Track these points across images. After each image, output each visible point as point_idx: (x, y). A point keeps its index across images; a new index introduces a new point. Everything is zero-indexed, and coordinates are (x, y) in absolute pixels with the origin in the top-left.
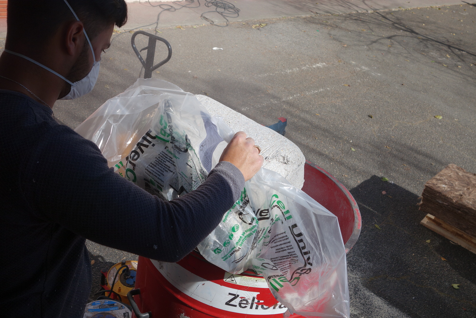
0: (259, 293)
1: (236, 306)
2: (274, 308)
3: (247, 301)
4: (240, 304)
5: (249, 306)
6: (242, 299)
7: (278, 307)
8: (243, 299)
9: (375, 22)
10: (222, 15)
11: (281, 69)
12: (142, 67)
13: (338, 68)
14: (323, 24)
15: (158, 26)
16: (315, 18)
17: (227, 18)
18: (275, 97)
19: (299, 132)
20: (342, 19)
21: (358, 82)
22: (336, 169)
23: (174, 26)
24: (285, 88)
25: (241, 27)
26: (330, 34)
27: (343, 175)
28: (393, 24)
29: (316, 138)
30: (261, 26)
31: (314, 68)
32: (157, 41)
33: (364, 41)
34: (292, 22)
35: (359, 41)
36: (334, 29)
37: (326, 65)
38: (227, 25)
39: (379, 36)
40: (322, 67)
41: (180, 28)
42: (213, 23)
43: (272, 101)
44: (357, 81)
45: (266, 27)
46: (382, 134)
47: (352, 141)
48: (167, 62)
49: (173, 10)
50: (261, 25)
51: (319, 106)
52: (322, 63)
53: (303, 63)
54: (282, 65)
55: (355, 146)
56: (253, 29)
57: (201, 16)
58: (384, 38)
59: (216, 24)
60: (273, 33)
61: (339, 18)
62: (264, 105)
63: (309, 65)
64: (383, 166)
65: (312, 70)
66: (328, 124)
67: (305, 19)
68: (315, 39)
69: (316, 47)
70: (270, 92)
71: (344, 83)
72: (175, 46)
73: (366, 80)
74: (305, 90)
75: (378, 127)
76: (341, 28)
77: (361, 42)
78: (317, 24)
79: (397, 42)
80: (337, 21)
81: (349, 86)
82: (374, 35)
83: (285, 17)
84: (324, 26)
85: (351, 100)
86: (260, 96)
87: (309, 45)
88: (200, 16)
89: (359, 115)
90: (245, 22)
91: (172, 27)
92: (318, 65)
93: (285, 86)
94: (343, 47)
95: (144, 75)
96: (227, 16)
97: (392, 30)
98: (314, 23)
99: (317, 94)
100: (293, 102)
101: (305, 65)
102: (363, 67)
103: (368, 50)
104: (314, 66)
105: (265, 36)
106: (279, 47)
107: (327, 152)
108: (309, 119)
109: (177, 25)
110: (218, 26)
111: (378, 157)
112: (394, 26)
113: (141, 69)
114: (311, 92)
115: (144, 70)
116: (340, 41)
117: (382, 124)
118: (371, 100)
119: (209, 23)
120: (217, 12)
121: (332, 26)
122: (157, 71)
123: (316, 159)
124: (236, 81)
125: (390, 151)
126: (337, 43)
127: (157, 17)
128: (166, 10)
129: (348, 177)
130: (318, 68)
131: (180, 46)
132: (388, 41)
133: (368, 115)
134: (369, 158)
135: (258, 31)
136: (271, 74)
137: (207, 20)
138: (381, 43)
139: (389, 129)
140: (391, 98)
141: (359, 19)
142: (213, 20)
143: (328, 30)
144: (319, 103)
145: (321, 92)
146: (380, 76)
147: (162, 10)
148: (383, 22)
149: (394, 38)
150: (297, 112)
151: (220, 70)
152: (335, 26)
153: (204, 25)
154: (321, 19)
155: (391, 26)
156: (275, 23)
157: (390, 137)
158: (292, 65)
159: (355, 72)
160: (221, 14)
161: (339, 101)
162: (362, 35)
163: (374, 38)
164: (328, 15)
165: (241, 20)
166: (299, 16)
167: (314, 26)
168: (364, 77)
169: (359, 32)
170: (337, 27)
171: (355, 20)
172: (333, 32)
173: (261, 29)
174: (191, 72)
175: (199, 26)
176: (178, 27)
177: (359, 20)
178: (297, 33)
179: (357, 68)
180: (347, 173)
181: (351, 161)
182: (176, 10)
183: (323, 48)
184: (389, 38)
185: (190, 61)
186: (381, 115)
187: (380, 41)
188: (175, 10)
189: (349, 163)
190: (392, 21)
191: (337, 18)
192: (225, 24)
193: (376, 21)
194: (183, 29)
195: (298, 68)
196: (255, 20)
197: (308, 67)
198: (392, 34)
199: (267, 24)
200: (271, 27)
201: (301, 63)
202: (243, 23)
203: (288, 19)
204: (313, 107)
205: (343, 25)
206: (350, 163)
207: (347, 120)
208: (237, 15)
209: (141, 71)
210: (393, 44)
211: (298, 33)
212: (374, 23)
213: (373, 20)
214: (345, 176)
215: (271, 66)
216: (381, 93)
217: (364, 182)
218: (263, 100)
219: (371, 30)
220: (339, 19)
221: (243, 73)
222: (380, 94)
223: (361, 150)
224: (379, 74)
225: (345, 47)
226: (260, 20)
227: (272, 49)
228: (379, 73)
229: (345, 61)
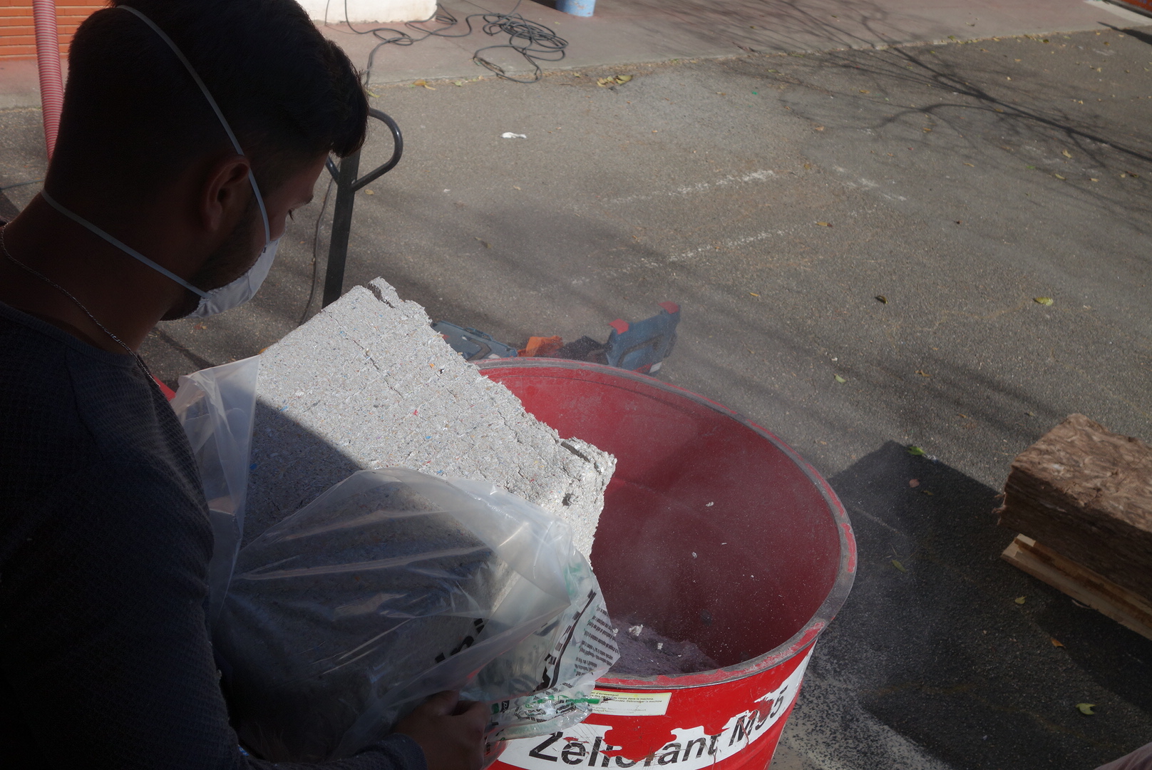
0: (610, 728)
1: (554, 759)
2: (647, 764)
3: (582, 748)
4: (565, 755)
5: (587, 759)
6: (569, 742)
7: (655, 760)
8: (571, 742)
9: (892, 72)
10: (524, 54)
11: (666, 186)
12: (331, 180)
13: (804, 184)
14: (767, 77)
15: (370, 82)
16: (748, 63)
17: (537, 62)
18: (652, 253)
19: (711, 337)
20: (812, 64)
21: (851, 217)
22: (800, 425)
23: (408, 80)
24: (676, 230)
25: (570, 83)
26: (784, 101)
27: (815, 442)
28: (935, 77)
29: (750, 352)
30: (619, 82)
31: (745, 182)
33: (865, 119)
34: (693, 73)
35: (854, 117)
36: (794, 90)
37: (774, 175)
38: (537, 79)
39: (902, 107)
40: (765, 180)
41: (424, 86)
42: (502, 74)
43: (646, 261)
44: (849, 214)
45: (630, 84)
46: (910, 341)
47: (836, 359)
48: (393, 169)
49: (405, 41)
50: (617, 80)
51: (759, 274)
52: (764, 170)
53: (720, 172)
54: (669, 175)
55: (843, 370)
56: (600, 87)
57: (474, 58)
58: (912, 110)
59: (510, 76)
60: (647, 98)
61: (806, 63)
62: (625, 271)
63: (734, 176)
64: (911, 418)
65: (740, 187)
66: (780, 317)
67: (723, 63)
68: (748, 112)
69: (751, 133)
70: (641, 239)
71: (817, 218)
72: (412, 129)
73: (870, 212)
74: (723, 236)
75: (900, 325)
76: (810, 87)
77: (859, 119)
78: (753, 76)
79: (944, 120)
80: (802, 68)
81: (830, 225)
82: (890, 104)
83: (676, 60)
84: (769, 80)
85: (834, 260)
86: (615, 249)
87: (733, 128)
88: (472, 56)
89: (854, 296)
90: (580, 71)
91: (405, 83)
92: (755, 175)
93: (675, 227)
94: (816, 131)
95: (335, 198)
96: (537, 56)
97: (934, 92)
98: (745, 74)
99: (752, 244)
100: (696, 266)
101: (724, 176)
102: (863, 180)
103: (875, 140)
104: (746, 179)
105: (627, 104)
106: (663, 131)
107: (777, 386)
108: (734, 306)
109: (416, 78)
110: (515, 81)
111: (900, 397)
112: (937, 81)
113: (327, 185)
114: (739, 240)
115: (335, 186)
116: (808, 118)
117: (910, 316)
118: (884, 261)
119: (492, 73)
120: (513, 47)
121: (788, 82)
122: (368, 190)
123: (750, 401)
124: (558, 213)
125: (929, 384)
126: (801, 123)
127: (368, 59)
128: (389, 42)
129: (828, 444)
130: (756, 182)
131: (422, 130)
132: (923, 119)
133: (876, 296)
134: (878, 399)
135: (612, 93)
136: (643, 198)
137: (489, 67)
138: (905, 122)
139: (926, 329)
140: (931, 256)
141: (855, 66)
142: (504, 66)
143: (779, 91)
144: (759, 267)
145: (762, 239)
146: (905, 201)
147: (379, 42)
148: (912, 72)
149: (937, 110)
150: (705, 290)
151: (520, 187)
152: (796, 82)
153: (480, 78)
154: (763, 65)
155: (931, 81)
156: (651, 73)
157: (929, 349)
158: (693, 176)
159: (844, 193)
160: (523, 51)
161: (806, 262)
162: (861, 102)
163: (889, 111)
164: (780, 56)
165: (570, 67)
166: (711, 57)
167: (746, 80)
168: (866, 204)
169: (855, 97)
170: (801, 83)
171: (845, 66)
172: (791, 97)
173: (618, 88)
174: (448, 192)
175: (469, 82)
176: (417, 83)
177: (854, 68)
178: (704, 98)
179: (848, 183)
180: (825, 436)
181: (835, 406)
182: (415, 43)
183: (768, 134)
184: (927, 110)
185: (448, 166)
186: (906, 297)
187: (903, 118)
188: (412, 41)
189: (830, 411)
190: (933, 71)
191: (802, 62)
192: (532, 76)
193: (894, 70)
194: (430, 88)
195: (708, 182)
196: (605, 67)
197: (732, 181)
198: (933, 100)
199: (632, 76)
200: (642, 84)
201: (714, 171)
202: (576, 75)
203: (683, 63)
204: (743, 276)
205: (815, 80)
206: (834, 411)
207: (826, 308)
208: (560, 54)
209: (328, 190)
210: (936, 125)
211: (708, 98)
212: (890, 76)
213: (887, 68)
214: (822, 442)
215: (643, 179)
216: (906, 242)
217: (864, 457)
218: (623, 260)
219: (882, 90)
220: (805, 65)
221: (575, 195)
222: (904, 246)
223: (859, 380)
224: (902, 198)
225: (822, 133)
226: (617, 68)
227: (644, 136)
228: (901, 195)
229: (820, 167)
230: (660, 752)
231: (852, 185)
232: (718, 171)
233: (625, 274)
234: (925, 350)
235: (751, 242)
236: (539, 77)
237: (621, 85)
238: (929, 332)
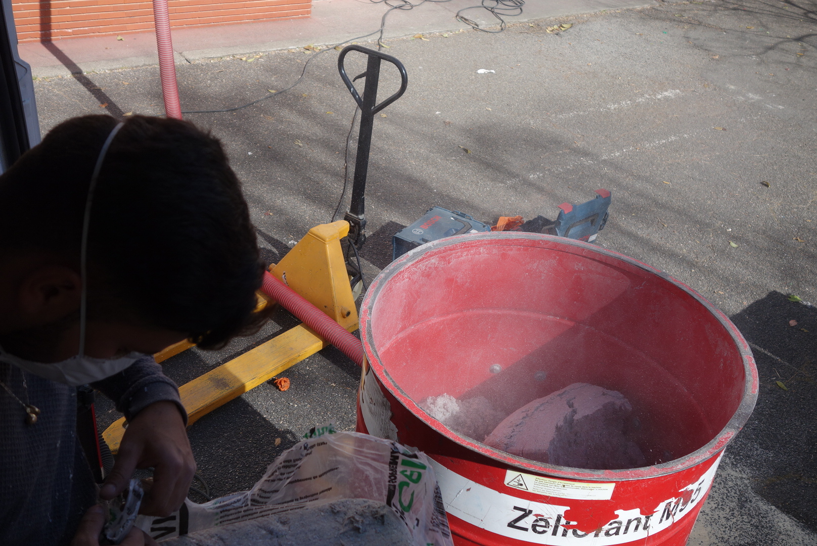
0: (568, 508)
1: (526, 530)
2: (596, 535)
3: (547, 522)
4: (534, 527)
5: (550, 530)
6: (537, 517)
7: (602, 533)
8: (539, 517)
9: (772, 12)
10: (493, 12)
11: (598, 104)
12: (357, 108)
13: (704, 99)
14: (674, 20)
15: (383, 37)
16: (660, 11)
17: (502, 17)
18: (589, 154)
19: (633, 214)
20: (709, 9)
21: (741, 122)
22: (703, 280)
23: (410, 34)
24: (606, 136)
25: (526, 31)
26: (687, 38)
27: (714, 292)
28: (805, 14)
29: (664, 225)
30: (562, 29)
31: (658, 99)
32: (382, 61)
33: (751, 48)
34: (618, 20)
35: (742, 47)
36: (695, 29)
37: (680, 93)
38: (502, 29)
39: (780, 38)
40: (673, 97)
41: (421, 39)
42: (477, 27)
43: (584, 160)
44: (739, 120)
45: (571, 30)
46: (788, 215)
47: (730, 230)
48: (400, 98)
49: (407, 7)
50: (561, 28)
51: (669, 167)
52: (673, 89)
53: (639, 92)
54: (601, 96)
55: (736, 239)
56: (548, 33)
57: (456, 16)
58: (789, 40)
59: (483, 29)
60: (584, 40)
61: (704, 8)
62: (569, 167)
63: (650, 95)
64: (789, 273)
65: (655, 103)
66: (686, 199)
67: (641, 12)
68: (660, 47)
69: (662, 62)
70: (580, 144)
71: (714, 124)
72: (413, 69)
73: (755, 118)
74: (642, 140)
75: (780, 203)
76: (708, 26)
77: (746, 49)
78: (664, 20)
79: (813, 46)
80: (701, 12)
81: (724, 129)
82: (771, 36)
83: (604, 11)
84: (675, 22)
85: (728, 155)
86: (561, 152)
87: (649, 59)
88: (455, 15)
89: (744, 182)
90: (534, 22)
91: (407, 37)
92: (666, 94)
93: (606, 134)
94: (713, 59)
95: (360, 121)
96: (502, 13)
97: (805, 25)
98: (657, 19)
99: (664, 145)
100: (622, 162)
101: (642, 95)
102: (750, 94)
103: (759, 64)
104: (659, 97)
105: (569, 45)
106: (596, 64)
107: (684, 250)
108: (651, 192)
109: (415, 33)
110: (487, 32)
111: (781, 258)
112: (807, 17)
113: (354, 112)
114: (654, 142)
115: (360, 112)
116: (706, 50)
117: (788, 197)
118: (767, 155)
119: (470, 27)
120: (485, 7)
121: (691, 23)
122: (382, 114)
123: (664, 262)
124: (518, 126)
125: (804, 247)
126: (701, 53)
127: (381, 21)
128: (396, 8)
129: (725, 294)
130: (667, 99)
131: (420, 70)
132: (796, 47)
133: (761, 181)
134: (763, 259)
135: (557, 37)
136: (581, 113)
137: (467, 22)
138: (783, 49)
139: (801, 206)
140: (804, 150)
141: (742, 9)
142: (478, 21)
143: (684, 30)
144: (670, 162)
145: (672, 142)
146: (783, 109)
147: (389, 8)
148: (787, 11)
149: (807, 39)
150: (629, 180)
151: (491, 108)
152: (696, 23)
153: (461, 31)
154: (671, 12)
155: (802, 17)
156: (586, 21)
157: (804, 221)
158: (619, 96)
159: (735, 104)
160: (492, 10)
161: (706, 157)
162: (747, 36)
163: (770, 42)
164: (684, 4)
165: (526, 20)
166: (631, 7)
167: (658, 24)
168: (752, 112)
169: (742, 32)
170: (700, 24)
171: (735, 9)
172: (693, 34)
173: (561, 33)
174: (439, 114)
175: (453, 34)
176: (416, 36)
177: (741, 10)
178: (626, 38)
179: (738, 97)
180: (722, 288)
181: (730, 265)
182: (414, 8)
183: (676, 62)
184: (799, 39)
185: (439, 95)
186: (785, 182)
187: (781, 46)
188: (412, 7)
189: (726, 269)
190: (804, 9)
191: (701, 8)
192: (499, 27)
193: (774, 10)
194: (425, 40)
195: (630, 100)
196: (552, 18)
197: (648, 99)
198: (805, 32)
199: (572, 24)
200: (580, 29)
201: (635, 91)
202: (531, 25)
203: (610, 13)
204: (657, 169)
205: (711, 21)
206: (729, 269)
207: (722, 191)
208: (519, 10)
209: (355, 115)
210: (807, 51)
211: (629, 38)
212: (769, 14)
213: (768, 9)
214: (720, 292)
215: (581, 100)
216: (784, 140)
217: (754, 303)
218: (567, 159)
219: (763, 26)
220: (703, 10)
221: (531, 113)
222: (782, 143)
223: (748, 245)
224: (781, 107)
225: (717, 60)
226: (561, 19)
227: (581, 68)
228: (780, 105)
229: (716, 85)
230: (606, 527)
231: (741, 98)
232: (637, 91)
233: (568, 169)
234: (801, 222)
235: (663, 143)
236: (504, 28)
237: (564, 31)
238: (803, 208)
